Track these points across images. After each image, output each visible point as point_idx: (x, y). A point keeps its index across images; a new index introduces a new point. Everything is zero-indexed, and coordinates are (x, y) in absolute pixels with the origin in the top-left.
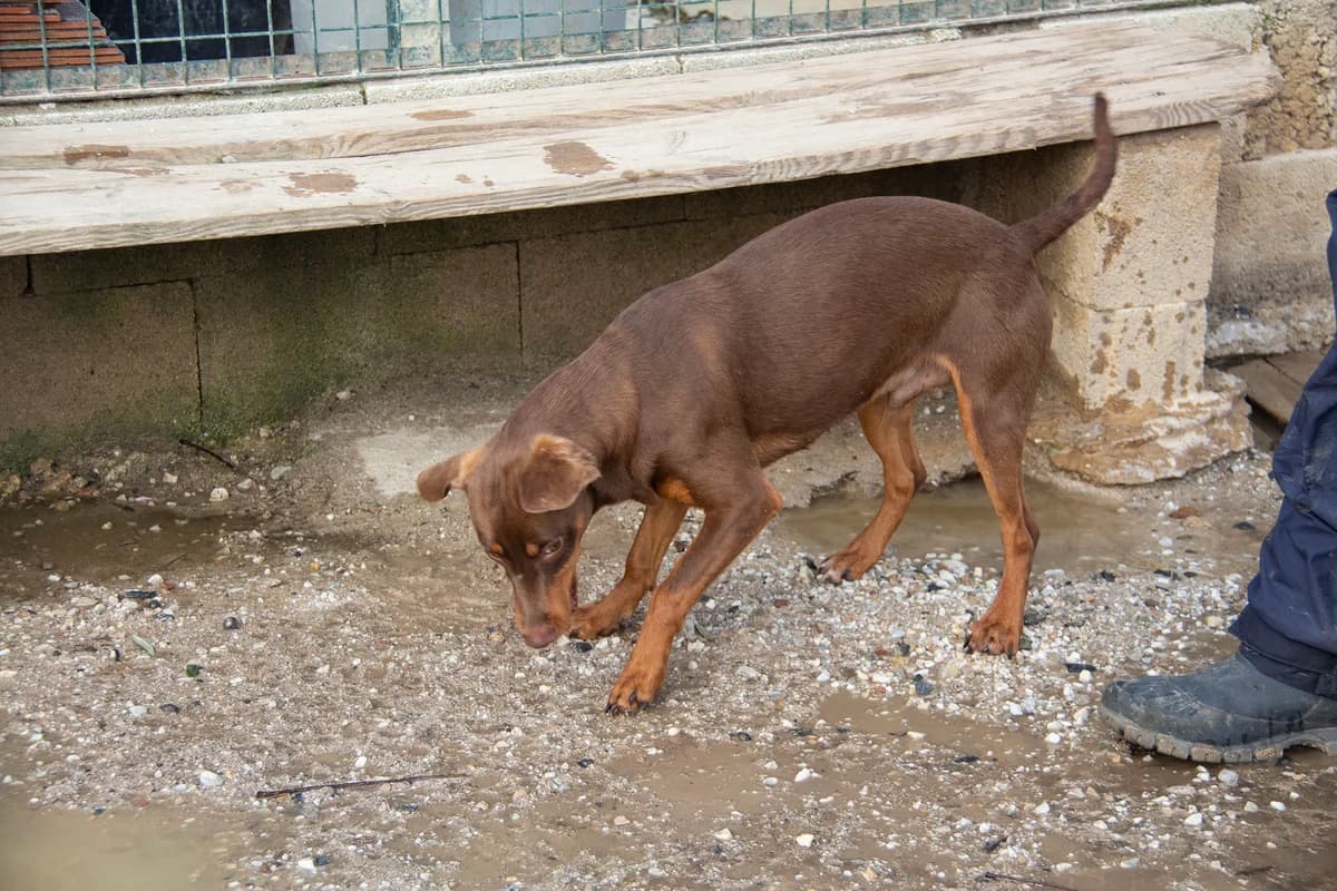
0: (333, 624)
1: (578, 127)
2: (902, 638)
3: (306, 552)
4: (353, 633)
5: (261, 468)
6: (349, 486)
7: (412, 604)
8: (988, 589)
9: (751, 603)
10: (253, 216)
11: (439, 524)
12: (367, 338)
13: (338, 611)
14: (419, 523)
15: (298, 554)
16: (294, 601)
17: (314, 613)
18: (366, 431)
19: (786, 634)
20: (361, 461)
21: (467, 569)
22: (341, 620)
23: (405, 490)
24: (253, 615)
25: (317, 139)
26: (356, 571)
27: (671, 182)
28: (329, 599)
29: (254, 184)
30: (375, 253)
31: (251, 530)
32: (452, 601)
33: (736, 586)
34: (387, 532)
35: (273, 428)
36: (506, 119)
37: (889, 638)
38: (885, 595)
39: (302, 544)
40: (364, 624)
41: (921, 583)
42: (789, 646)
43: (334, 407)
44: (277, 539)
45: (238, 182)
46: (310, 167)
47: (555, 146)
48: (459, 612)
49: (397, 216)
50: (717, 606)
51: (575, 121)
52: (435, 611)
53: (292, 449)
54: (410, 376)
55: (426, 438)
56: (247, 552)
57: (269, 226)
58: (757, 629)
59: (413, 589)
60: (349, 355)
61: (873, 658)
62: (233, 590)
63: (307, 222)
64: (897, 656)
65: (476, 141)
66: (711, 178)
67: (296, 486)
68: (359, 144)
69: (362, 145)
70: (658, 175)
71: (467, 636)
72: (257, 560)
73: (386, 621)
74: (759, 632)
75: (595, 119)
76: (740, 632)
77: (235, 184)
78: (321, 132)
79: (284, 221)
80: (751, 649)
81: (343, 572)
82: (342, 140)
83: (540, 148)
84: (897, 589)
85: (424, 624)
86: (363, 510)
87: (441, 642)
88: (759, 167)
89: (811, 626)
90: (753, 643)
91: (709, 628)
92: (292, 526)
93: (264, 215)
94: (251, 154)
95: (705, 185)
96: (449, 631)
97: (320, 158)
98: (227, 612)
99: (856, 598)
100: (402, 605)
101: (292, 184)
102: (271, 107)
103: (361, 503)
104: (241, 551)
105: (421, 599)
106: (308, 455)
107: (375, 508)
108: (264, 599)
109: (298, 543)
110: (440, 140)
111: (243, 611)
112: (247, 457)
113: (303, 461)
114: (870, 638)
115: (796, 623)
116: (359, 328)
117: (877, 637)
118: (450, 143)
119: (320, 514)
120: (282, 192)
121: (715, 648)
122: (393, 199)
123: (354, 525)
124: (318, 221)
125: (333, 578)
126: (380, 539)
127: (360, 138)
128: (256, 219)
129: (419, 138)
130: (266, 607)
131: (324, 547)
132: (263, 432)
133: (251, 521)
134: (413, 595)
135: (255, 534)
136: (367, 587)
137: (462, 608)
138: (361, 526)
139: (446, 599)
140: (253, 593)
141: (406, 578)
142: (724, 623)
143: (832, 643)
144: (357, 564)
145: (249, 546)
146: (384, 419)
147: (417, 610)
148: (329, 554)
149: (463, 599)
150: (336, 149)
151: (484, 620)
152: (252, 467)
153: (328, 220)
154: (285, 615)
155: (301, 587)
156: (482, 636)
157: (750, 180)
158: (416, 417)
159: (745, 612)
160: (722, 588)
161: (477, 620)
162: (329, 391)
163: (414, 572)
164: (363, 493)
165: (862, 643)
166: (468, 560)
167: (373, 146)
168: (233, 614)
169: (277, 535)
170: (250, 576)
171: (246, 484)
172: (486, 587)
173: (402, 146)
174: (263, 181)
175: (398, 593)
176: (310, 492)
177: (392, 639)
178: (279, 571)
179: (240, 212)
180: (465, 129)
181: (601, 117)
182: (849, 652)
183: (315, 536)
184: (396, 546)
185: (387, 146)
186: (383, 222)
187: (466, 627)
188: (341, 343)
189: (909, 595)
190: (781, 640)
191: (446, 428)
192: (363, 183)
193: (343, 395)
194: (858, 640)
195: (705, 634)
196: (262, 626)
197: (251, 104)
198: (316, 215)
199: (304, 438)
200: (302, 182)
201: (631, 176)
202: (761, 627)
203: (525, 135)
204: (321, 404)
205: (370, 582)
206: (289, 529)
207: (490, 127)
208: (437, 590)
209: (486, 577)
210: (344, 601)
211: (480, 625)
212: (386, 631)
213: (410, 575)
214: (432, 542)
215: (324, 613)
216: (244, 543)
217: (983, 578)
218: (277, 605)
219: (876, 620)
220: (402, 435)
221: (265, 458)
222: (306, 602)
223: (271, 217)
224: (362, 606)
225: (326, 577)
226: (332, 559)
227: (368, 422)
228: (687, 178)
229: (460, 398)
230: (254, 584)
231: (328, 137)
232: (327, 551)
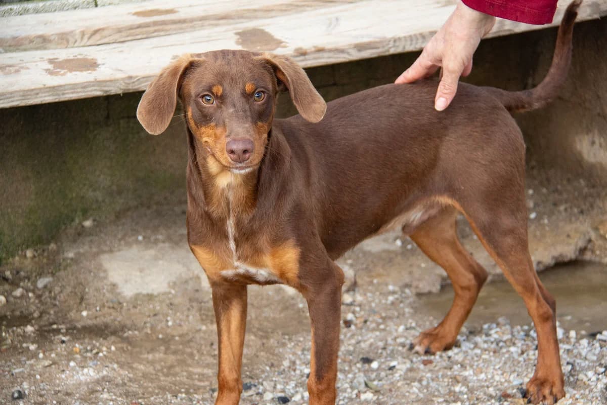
0: (93, 391)
1: (256, 18)
2: (521, 384)
3: (69, 341)
4: (110, 398)
5: (29, 280)
6: (97, 290)
7: (152, 374)
8: (582, 347)
9: (405, 363)
10: (24, 91)
11: (167, 315)
12: (105, 180)
13: (98, 382)
14: (152, 315)
15: (63, 342)
16: (63, 376)
17: (80, 384)
18: (106, 249)
19: (433, 384)
20: (105, 271)
21: (190, 347)
22: (99, 388)
23: (139, 291)
24: (33, 388)
25: (63, 34)
26: (107, 352)
27: (331, 54)
28: (89, 374)
29: (22, 68)
30: (108, 117)
31: (26, 326)
32: (182, 371)
33: (392, 351)
34: (128, 323)
35: (36, 251)
36: (203, 14)
37: (511, 385)
38: (504, 354)
39: (65, 335)
40: (118, 391)
41: (530, 343)
42: (436, 393)
43: (81, 233)
44: (46, 331)
45: (10, 66)
46: (63, 54)
47: (243, 32)
48: (187, 378)
49: (130, 87)
50: (379, 366)
51: (253, 13)
52: (169, 379)
53: (53, 266)
54: (136, 207)
55: (152, 252)
56: (24, 342)
57: (36, 98)
58: (411, 382)
59: (152, 363)
60: (91, 194)
61: (500, 401)
62: (17, 371)
63: (63, 94)
64: (519, 398)
65: (182, 31)
66: (360, 50)
67: (57, 292)
68: (95, 35)
69: (97, 37)
70: (320, 50)
71: (195, 395)
72: (33, 347)
73: (134, 387)
74: (413, 384)
75: (268, 11)
76: (399, 384)
77: (7, 68)
78: (68, 28)
79: (47, 94)
80: (408, 396)
81: (97, 353)
82: (83, 34)
83: (231, 34)
84: (513, 349)
85: (163, 389)
86: (109, 307)
87: (176, 401)
88: (395, 41)
89: (451, 378)
90: (408, 392)
91: (375, 383)
92: (56, 321)
93: (32, 90)
94: (15, 46)
95: (355, 56)
96: (181, 393)
97: (66, 47)
98: (13, 387)
99: (484, 356)
100: (145, 376)
101: (50, 67)
102: (26, 11)
103: (107, 302)
104: (19, 342)
105: (159, 371)
106: (65, 269)
107: (118, 305)
108: (40, 376)
109: (63, 334)
110: (155, 31)
111: (26, 385)
112: (18, 273)
113: (62, 273)
114: (497, 386)
115: (440, 376)
116: (97, 173)
117: (501, 385)
118: (162, 33)
119: (77, 311)
120: (44, 73)
121: (381, 397)
122: (127, 75)
123: (102, 318)
124: (72, 93)
125: (91, 358)
126: (123, 328)
127: (96, 32)
128: (26, 93)
129: (139, 30)
130: (42, 382)
131: (82, 336)
132: (29, 253)
133: (25, 319)
134: (152, 367)
135: (29, 329)
136: (118, 363)
137: (190, 376)
138: (108, 319)
139: (177, 369)
140: (32, 372)
141: (146, 356)
142: (386, 378)
143: (469, 390)
144: (108, 347)
145: (25, 337)
146: (120, 240)
147: (156, 379)
148: (87, 341)
149: (191, 369)
150: (79, 40)
151: (207, 383)
152: (21, 279)
153: (80, 92)
154: (58, 387)
155: (68, 365)
156: (207, 396)
157: (388, 51)
158: (144, 237)
159: (401, 370)
160: (381, 353)
161: (202, 384)
162: (77, 221)
163: (152, 350)
164: (108, 295)
165: (491, 389)
166: (190, 341)
167: (105, 37)
168: (19, 388)
169: (46, 328)
170: (28, 359)
171: (18, 292)
172: (206, 360)
173: (128, 36)
174: (28, 65)
175: (142, 367)
176: (68, 295)
177: (140, 401)
178: (50, 355)
179: (15, 88)
180: (174, 22)
181: (272, 10)
182: (481, 395)
183: (75, 328)
184: (136, 332)
185: (117, 37)
186: (120, 92)
187: (194, 390)
188: (85, 185)
189: (523, 353)
190: (430, 389)
191: (167, 245)
192: (103, 64)
193: (88, 223)
194: (488, 387)
195: (373, 387)
196: (41, 396)
197: (11, 9)
198: (71, 89)
199: (61, 256)
200: (58, 66)
201: (300, 51)
202: (414, 380)
203: (217, 25)
204: (71, 231)
205: (119, 360)
206: (54, 323)
207: (192, 20)
208: (169, 363)
209: (205, 352)
210: (101, 374)
211: (205, 387)
212: (135, 395)
213: (148, 353)
214: (162, 328)
215: (87, 384)
216: (22, 336)
217: (576, 338)
218: (51, 380)
219: (500, 372)
220: (134, 251)
221: (32, 273)
222: (73, 376)
223: (36, 92)
224: (116, 378)
225: (86, 358)
226: (89, 344)
227: (108, 243)
228: (342, 51)
229: (175, 223)
230: (32, 365)
231: (72, 32)
232: (84, 338)
